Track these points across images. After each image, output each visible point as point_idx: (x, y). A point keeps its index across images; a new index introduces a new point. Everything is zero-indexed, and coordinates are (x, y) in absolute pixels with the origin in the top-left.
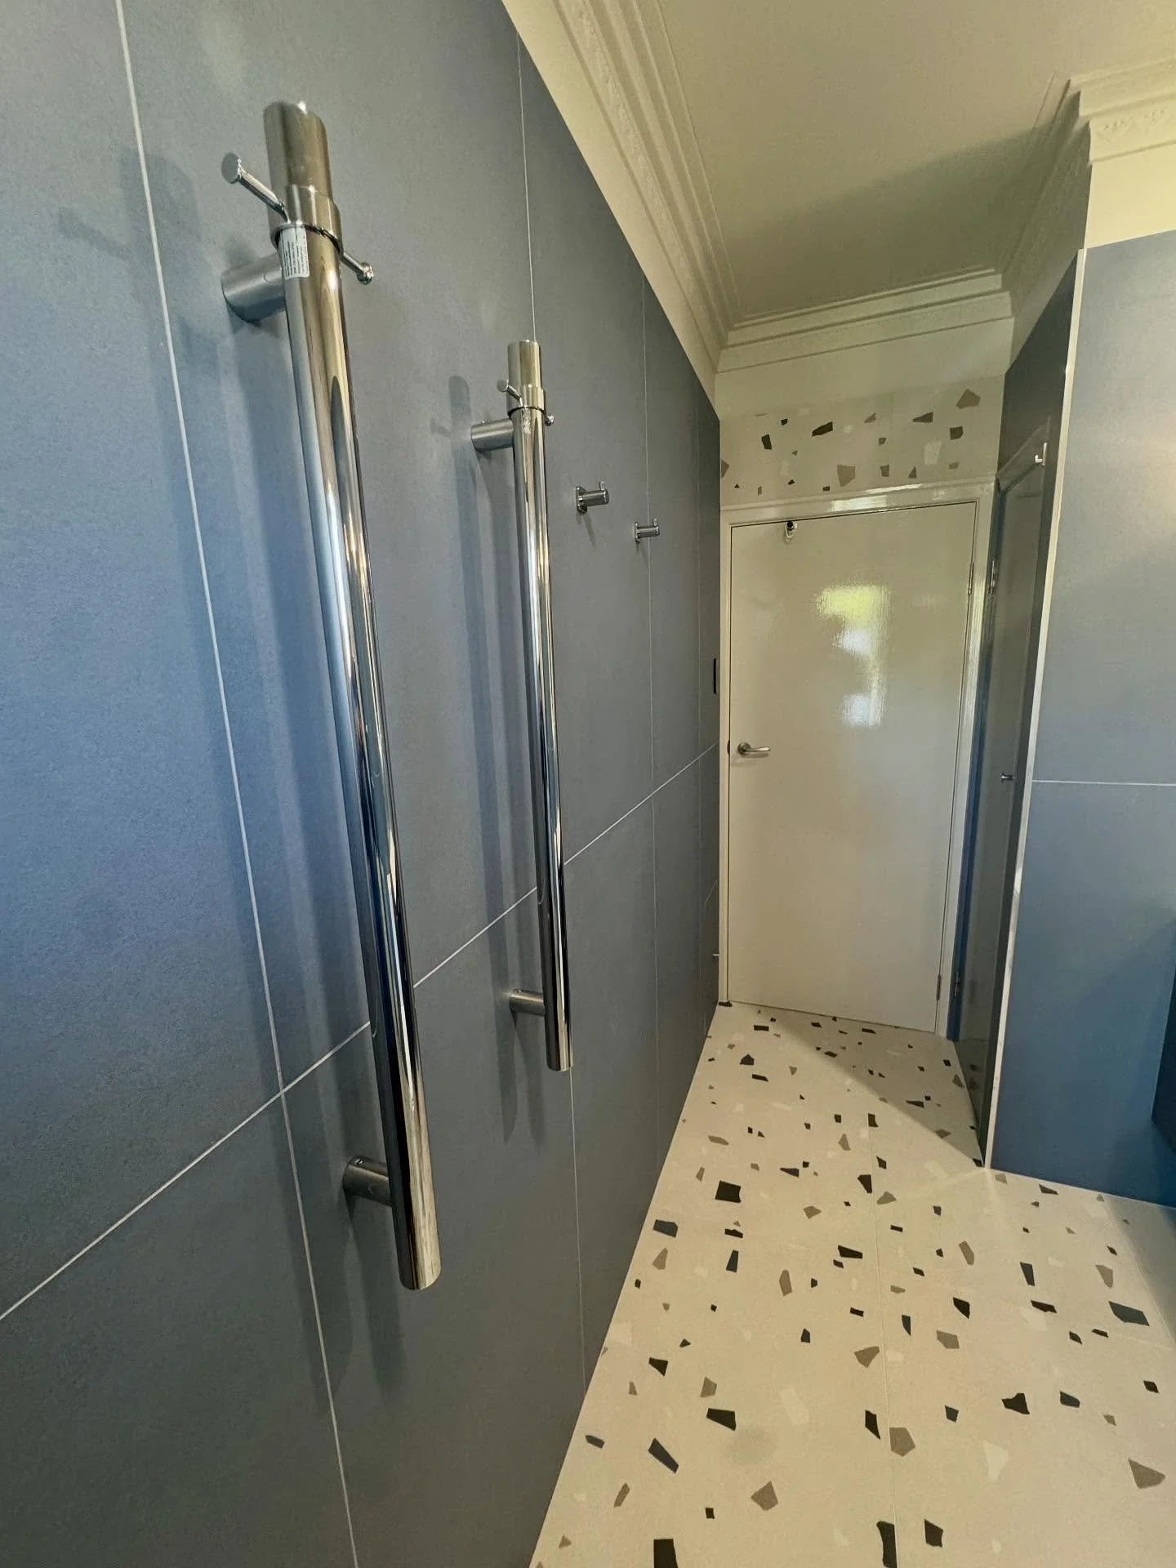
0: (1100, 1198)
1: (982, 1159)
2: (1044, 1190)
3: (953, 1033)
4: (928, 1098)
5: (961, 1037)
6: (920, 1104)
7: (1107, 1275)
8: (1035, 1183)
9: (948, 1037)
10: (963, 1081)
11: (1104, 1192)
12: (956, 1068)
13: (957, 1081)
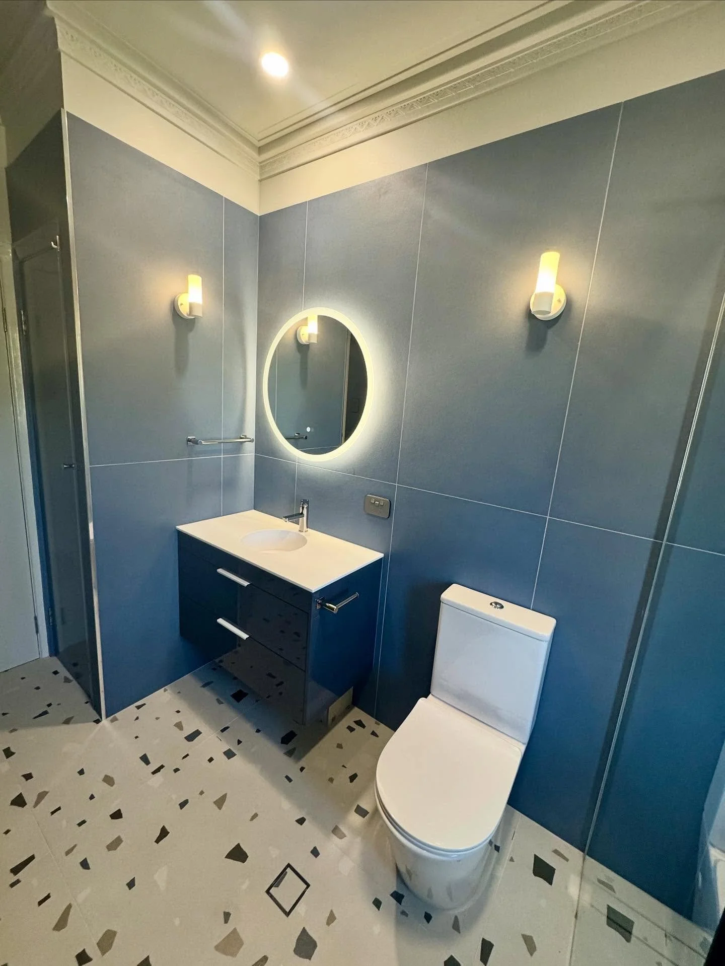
0: (165, 690)
1: (100, 718)
2: (138, 707)
3: (54, 650)
4: (49, 705)
5: (61, 650)
6: (45, 713)
7: (179, 726)
8: (132, 707)
9: (51, 655)
10: (71, 677)
11: (164, 686)
12: (64, 672)
13: (67, 680)
